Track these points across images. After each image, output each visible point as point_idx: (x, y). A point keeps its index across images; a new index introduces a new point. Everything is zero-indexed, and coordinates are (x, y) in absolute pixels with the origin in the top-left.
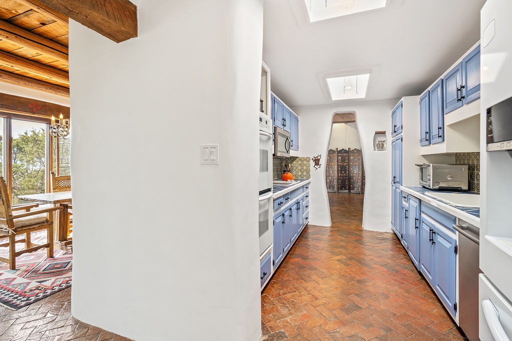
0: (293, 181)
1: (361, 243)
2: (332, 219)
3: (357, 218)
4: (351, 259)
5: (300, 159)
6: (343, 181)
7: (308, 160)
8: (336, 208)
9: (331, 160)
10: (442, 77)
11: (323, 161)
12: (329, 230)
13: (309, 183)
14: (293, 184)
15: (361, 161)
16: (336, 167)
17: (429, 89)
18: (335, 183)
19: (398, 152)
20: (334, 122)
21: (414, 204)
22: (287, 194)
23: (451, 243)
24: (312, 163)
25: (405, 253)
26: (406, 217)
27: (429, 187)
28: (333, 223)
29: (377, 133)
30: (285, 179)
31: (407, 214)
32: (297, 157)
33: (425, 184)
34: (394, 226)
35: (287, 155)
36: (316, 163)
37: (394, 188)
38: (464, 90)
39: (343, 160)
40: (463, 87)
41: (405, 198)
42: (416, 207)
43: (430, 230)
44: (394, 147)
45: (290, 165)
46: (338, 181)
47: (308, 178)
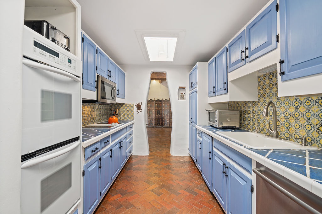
0: (117, 123)
1: (170, 169)
2: (150, 148)
3: (166, 146)
4: (162, 187)
5: (126, 106)
6: (158, 120)
7: (132, 106)
8: (153, 139)
9: (151, 106)
10: (227, 45)
11: (144, 107)
12: (147, 159)
13: (133, 124)
14: (116, 126)
15: (169, 107)
16: (154, 111)
17: (215, 56)
18: (154, 121)
19: (194, 101)
20: (152, 79)
21: (207, 140)
22: (108, 137)
23: (247, 182)
24: (135, 109)
25: (199, 173)
26: (200, 148)
27: (216, 127)
28: (151, 152)
29: (180, 88)
30: (110, 122)
31: (201, 146)
32: (124, 104)
33: (212, 124)
34: (191, 152)
35: (113, 102)
36: (138, 108)
37: (191, 126)
38: (247, 51)
39: (158, 107)
40: (247, 49)
41: (200, 134)
42: (209, 143)
43: (223, 164)
44: (191, 98)
45: (117, 110)
46: (155, 120)
47: (132, 119)
